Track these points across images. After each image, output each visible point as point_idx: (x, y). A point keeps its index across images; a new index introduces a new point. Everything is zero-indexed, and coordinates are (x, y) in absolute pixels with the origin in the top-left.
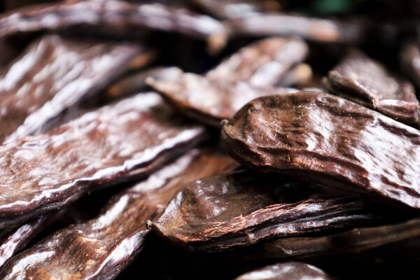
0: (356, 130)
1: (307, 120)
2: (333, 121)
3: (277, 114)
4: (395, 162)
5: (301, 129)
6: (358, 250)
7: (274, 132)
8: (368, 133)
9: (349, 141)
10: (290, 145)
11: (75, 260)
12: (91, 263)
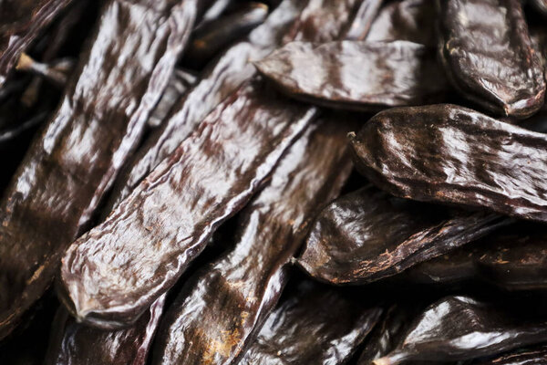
0: (494, 152)
1: (443, 145)
2: (468, 140)
3: (408, 133)
4: (534, 178)
5: (437, 156)
6: (509, 288)
7: (408, 157)
8: (505, 153)
9: (488, 166)
10: (429, 175)
11: (227, 312)
12: (245, 315)
